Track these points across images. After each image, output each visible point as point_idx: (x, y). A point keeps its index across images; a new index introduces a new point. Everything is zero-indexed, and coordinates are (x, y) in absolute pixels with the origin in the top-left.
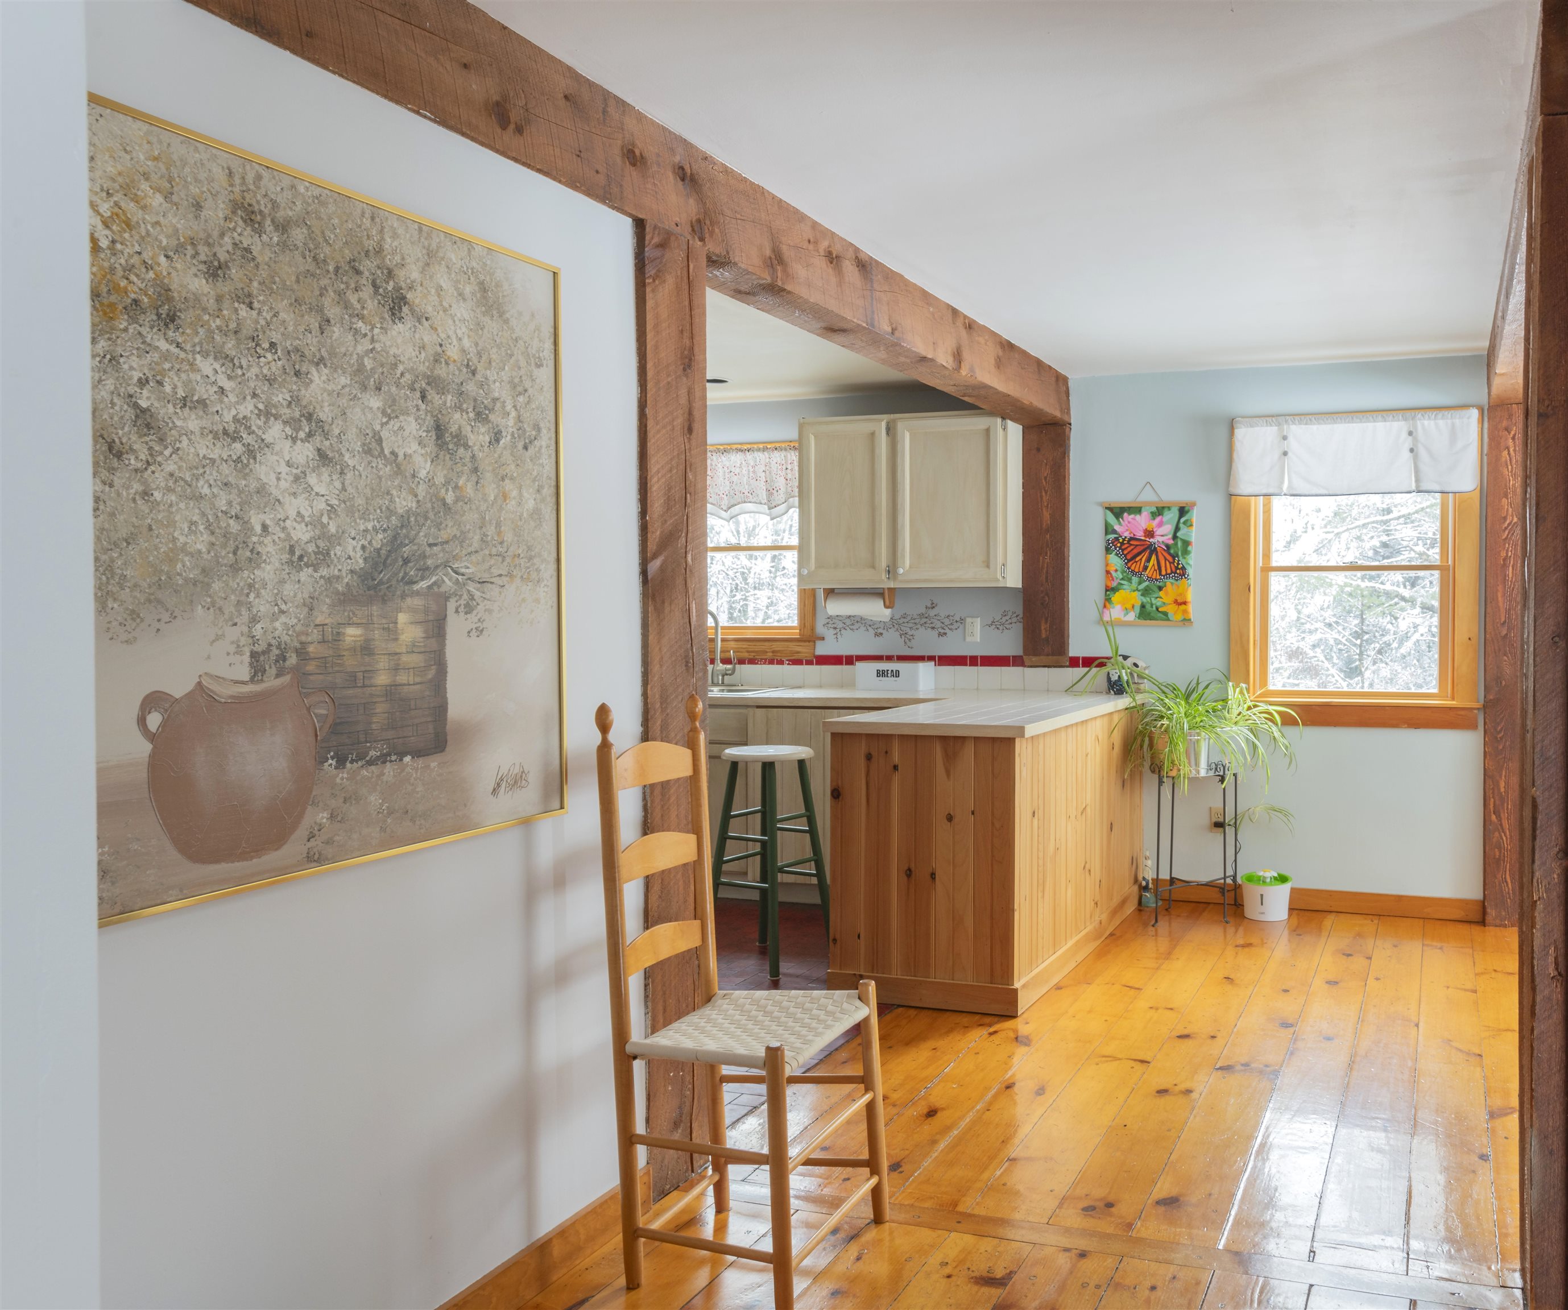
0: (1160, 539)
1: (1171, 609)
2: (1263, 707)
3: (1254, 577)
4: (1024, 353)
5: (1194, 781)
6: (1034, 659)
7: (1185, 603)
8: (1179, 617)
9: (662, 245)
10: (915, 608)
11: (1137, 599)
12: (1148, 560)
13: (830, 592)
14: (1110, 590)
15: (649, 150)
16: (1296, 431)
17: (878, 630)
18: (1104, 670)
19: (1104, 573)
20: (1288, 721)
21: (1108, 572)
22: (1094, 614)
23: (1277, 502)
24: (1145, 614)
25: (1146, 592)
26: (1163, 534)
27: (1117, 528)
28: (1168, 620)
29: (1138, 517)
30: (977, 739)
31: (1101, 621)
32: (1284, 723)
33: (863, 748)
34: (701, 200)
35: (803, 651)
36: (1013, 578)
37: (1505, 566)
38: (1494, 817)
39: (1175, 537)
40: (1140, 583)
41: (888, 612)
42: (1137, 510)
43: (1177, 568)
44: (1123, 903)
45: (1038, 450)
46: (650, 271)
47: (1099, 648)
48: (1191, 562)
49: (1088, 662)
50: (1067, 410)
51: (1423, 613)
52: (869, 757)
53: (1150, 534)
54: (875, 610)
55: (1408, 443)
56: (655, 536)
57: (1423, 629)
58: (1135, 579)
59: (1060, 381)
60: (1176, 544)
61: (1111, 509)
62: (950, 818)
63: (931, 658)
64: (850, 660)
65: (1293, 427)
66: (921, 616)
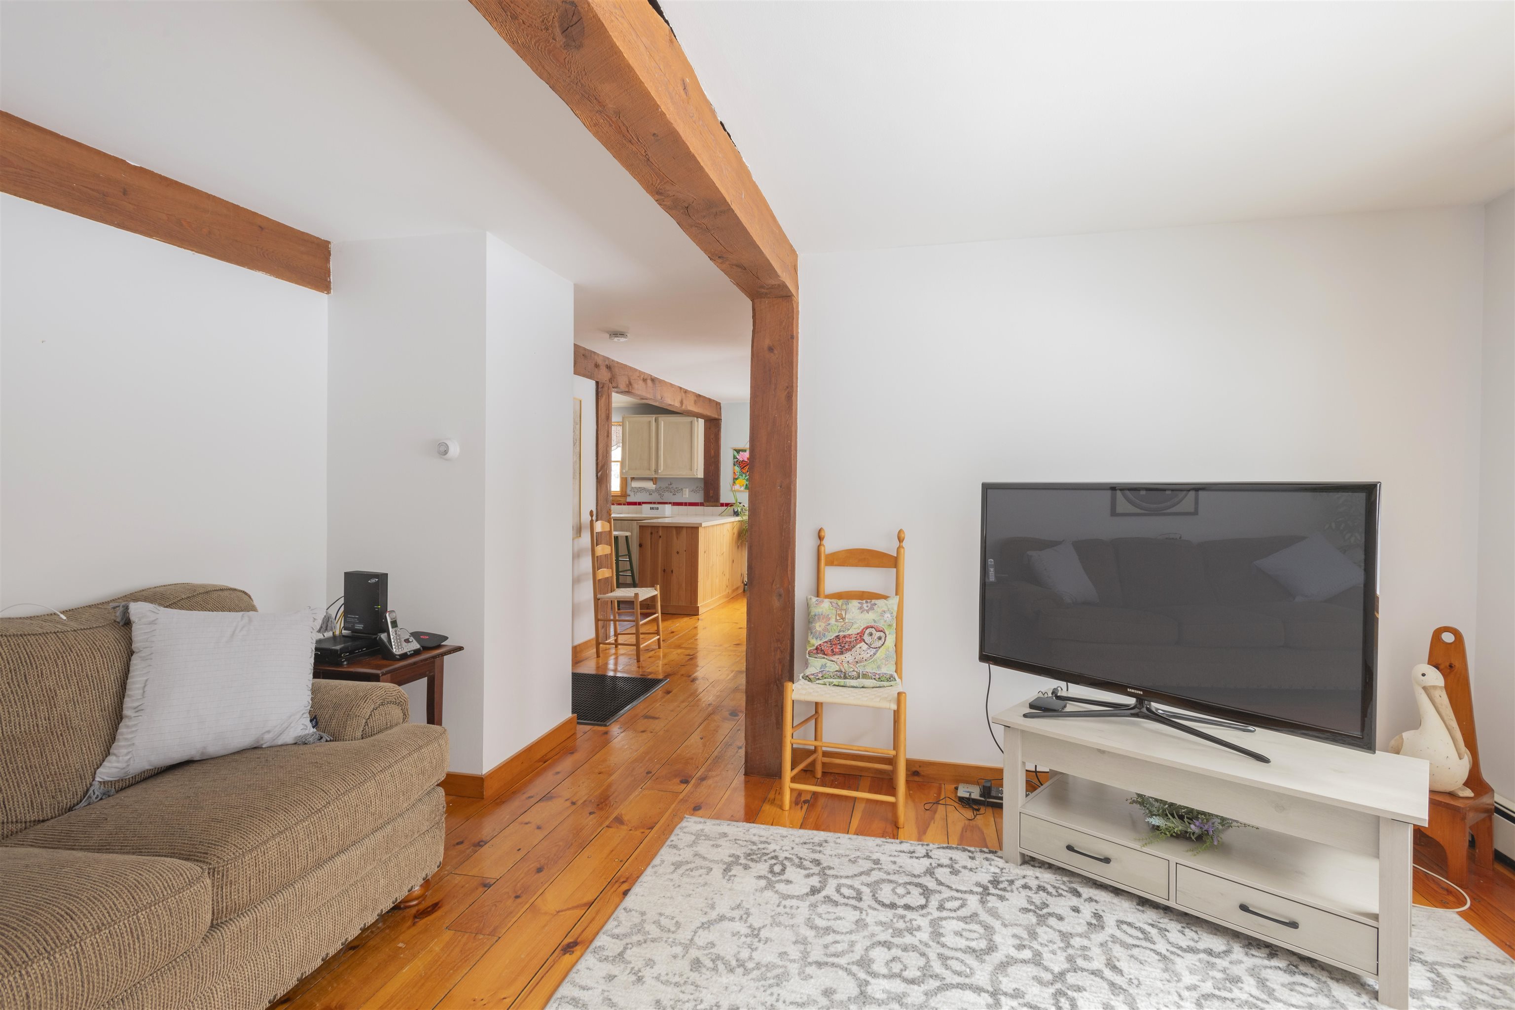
4: (704, 397)
6: (708, 504)
9: (602, 387)
10: (664, 485)
11: (744, 482)
13: (633, 479)
14: (735, 479)
15: (600, 362)
17: (650, 492)
18: (732, 508)
19: (733, 474)
22: (729, 487)
24: (747, 488)
25: (747, 480)
27: (737, 457)
29: (745, 454)
30: (686, 527)
31: (731, 490)
33: (649, 531)
34: (612, 373)
35: (622, 500)
36: (700, 474)
41: (654, 486)
42: (745, 451)
44: (737, 588)
45: (710, 429)
46: (600, 395)
47: (731, 500)
49: (727, 505)
50: (720, 414)
52: (651, 533)
54: (650, 485)
56: (600, 466)
58: (744, 475)
59: (719, 406)
61: (735, 450)
62: (678, 553)
63: (670, 503)
64: (640, 504)
66: (667, 487)
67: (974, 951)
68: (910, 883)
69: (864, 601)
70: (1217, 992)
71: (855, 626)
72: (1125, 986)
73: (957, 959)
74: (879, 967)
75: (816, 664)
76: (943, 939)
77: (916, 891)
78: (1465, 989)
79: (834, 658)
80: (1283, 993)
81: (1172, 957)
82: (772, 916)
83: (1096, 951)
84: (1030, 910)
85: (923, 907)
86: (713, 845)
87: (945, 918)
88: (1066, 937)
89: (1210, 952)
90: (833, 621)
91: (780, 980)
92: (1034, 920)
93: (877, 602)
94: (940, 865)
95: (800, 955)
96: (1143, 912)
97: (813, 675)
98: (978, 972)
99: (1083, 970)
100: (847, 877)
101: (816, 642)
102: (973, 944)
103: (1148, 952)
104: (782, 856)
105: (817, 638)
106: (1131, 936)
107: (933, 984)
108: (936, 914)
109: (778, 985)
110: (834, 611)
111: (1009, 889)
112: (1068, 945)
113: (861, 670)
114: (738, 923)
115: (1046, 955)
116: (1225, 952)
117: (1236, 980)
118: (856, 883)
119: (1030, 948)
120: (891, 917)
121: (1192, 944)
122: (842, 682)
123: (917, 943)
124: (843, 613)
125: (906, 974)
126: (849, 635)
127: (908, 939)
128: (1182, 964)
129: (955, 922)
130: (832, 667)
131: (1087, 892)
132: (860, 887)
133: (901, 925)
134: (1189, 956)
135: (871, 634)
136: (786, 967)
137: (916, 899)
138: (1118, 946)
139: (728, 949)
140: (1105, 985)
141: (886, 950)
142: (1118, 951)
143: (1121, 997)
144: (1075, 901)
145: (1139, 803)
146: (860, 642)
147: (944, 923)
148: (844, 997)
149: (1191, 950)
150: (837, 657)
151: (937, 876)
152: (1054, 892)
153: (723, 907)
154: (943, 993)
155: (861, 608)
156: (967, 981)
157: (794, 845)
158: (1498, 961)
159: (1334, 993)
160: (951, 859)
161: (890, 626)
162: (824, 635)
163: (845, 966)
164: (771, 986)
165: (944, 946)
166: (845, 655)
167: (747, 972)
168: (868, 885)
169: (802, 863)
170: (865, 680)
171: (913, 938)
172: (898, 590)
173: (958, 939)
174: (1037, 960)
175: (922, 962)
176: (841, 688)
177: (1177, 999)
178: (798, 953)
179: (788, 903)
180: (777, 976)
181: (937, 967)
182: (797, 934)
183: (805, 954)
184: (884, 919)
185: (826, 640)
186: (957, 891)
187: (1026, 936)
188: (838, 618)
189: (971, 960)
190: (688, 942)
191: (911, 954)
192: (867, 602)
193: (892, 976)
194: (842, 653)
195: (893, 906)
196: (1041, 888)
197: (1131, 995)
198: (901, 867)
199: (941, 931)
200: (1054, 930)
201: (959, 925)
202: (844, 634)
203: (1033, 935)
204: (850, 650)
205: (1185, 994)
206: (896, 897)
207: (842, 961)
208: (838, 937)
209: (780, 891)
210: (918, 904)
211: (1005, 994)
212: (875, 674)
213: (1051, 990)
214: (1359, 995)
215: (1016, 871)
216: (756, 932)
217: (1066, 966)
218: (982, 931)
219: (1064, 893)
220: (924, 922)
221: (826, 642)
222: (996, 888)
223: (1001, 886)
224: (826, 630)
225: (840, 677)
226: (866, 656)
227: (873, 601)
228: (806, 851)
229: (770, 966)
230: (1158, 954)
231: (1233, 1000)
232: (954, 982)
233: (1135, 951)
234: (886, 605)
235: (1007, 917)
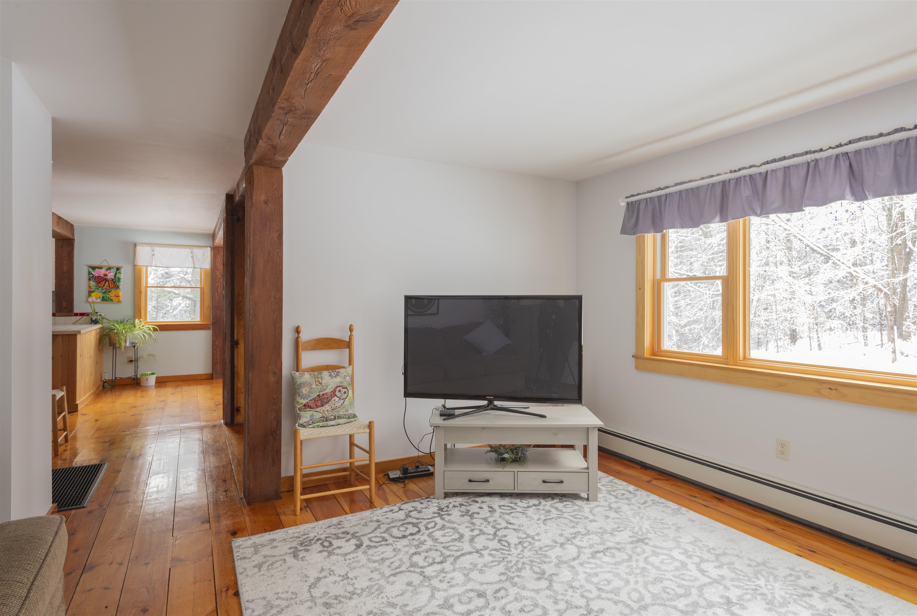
0: (110, 277)
1: (114, 298)
2: (147, 326)
3: (143, 290)
5: (126, 347)
6: (60, 314)
7: (119, 296)
8: (117, 300)
11: (101, 295)
12: (105, 283)
14: (90, 293)
16: (157, 249)
18: (89, 317)
19: (88, 287)
20: (155, 330)
21: (90, 287)
22: (84, 298)
23: (149, 269)
24: (104, 299)
25: (104, 293)
26: (111, 275)
27: (93, 273)
28: (113, 301)
29: (101, 270)
30: (62, 335)
31: (87, 301)
32: (154, 330)
37: (218, 288)
38: (215, 352)
39: (115, 277)
40: (102, 290)
42: (101, 268)
43: (116, 286)
44: (99, 386)
45: (62, 247)
47: (87, 309)
48: (121, 284)
49: (82, 314)
50: (73, 235)
51: (183, 299)
53: (106, 275)
55: (191, 255)
57: (182, 305)
58: (100, 289)
59: (72, 226)
60: (115, 279)
61: (91, 267)
65: (156, 248)
67: (456, 540)
68: (404, 524)
69: (331, 371)
70: (547, 518)
71: (329, 387)
72: (519, 528)
73: (452, 546)
74: (421, 563)
75: (306, 416)
76: (439, 541)
77: (410, 526)
78: (605, 489)
79: (318, 409)
80: (564, 510)
81: (525, 512)
82: (347, 566)
83: (500, 520)
84: (464, 515)
85: (419, 531)
86: (272, 548)
87: (433, 532)
88: (485, 519)
89: (535, 505)
90: (314, 386)
91: (380, 589)
92: (469, 518)
93: (340, 370)
94: (410, 511)
95: (380, 576)
96: (504, 499)
97: (306, 422)
98: (464, 547)
99: (501, 529)
100: (370, 533)
101: (304, 401)
102: (453, 537)
103: (517, 513)
104: (323, 537)
105: (304, 399)
106: (507, 510)
107: (451, 559)
108: (427, 532)
109: (382, 593)
110: (313, 380)
111: (448, 510)
112: (489, 522)
113: (336, 414)
114: (331, 577)
115: (484, 529)
116: (539, 503)
117: (549, 511)
118: (377, 533)
119: (476, 529)
120: (408, 541)
121: (528, 505)
122: (325, 423)
123: (430, 547)
124: (320, 380)
125: (436, 561)
126: (326, 393)
127: (424, 547)
128: (530, 512)
129: (438, 532)
130: (317, 416)
131: (479, 499)
132: (380, 535)
133: (415, 543)
134: (530, 509)
135: (340, 391)
136: (378, 584)
137: (412, 529)
138: (505, 515)
139: (338, 590)
140: (512, 531)
141: (419, 555)
142: (507, 517)
143: (521, 532)
144: (478, 505)
145: (493, 451)
146: (334, 397)
147: (434, 534)
148: (418, 582)
149: (529, 507)
150: (320, 408)
151: (413, 516)
152: (467, 505)
153: (313, 574)
154: (458, 561)
155: (330, 375)
156: (463, 552)
157: (324, 530)
158: (607, 477)
159: (577, 504)
160: (413, 507)
161: (349, 384)
162: (309, 396)
163: (407, 570)
164: (378, 595)
165: (442, 543)
166: (325, 407)
167: (359, 595)
168: (384, 532)
169: (338, 536)
170: (339, 420)
171: (426, 546)
172: (350, 363)
173: (445, 538)
174: (482, 533)
175: (439, 553)
176: (325, 428)
177: (537, 525)
178: (378, 576)
179: (349, 557)
180: (377, 590)
181: (447, 553)
182: (369, 568)
183: (383, 574)
184: (406, 544)
185: (311, 399)
186: (428, 519)
187: (471, 525)
188: (317, 384)
189: (457, 543)
190: (311, 598)
191: (431, 552)
192: (333, 372)
193: (431, 564)
194: (322, 406)
195: (404, 537)
196: (461, 505)
197: (523, 530)
198: (392, 519)
199: (436, 537)
200: (479, 519)
201: (442, 532)
202: (323, 393)
203: (473, 524)
204: (328, 402)
205: (539, 522)
206: (403, 532)
207: (403, 568)
208: (391, 560)
209: (339, 553)
210: (416, 531)
211: (481, 550)
212: (345, 415)
213: (496, 541)
214: (583, 501)
215: (444, 502)
216: (346, 577)
217: (494, 530)
218: (452, 531)
219: (471, 503)
220: (425, 537)
221: (311, 400)
222: (443, 512)
223: (444, 510)
224: (310, 392)
225: (323, 421)
226: (338, 405)
227: (337, 370)
228: (334, 530)
229: (369, 587)
230: (520, 512)
231: (553, 518)
232: (459, 555)
233: (512, 514)
234: (346, 371)
235: (457, 521)
